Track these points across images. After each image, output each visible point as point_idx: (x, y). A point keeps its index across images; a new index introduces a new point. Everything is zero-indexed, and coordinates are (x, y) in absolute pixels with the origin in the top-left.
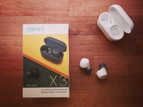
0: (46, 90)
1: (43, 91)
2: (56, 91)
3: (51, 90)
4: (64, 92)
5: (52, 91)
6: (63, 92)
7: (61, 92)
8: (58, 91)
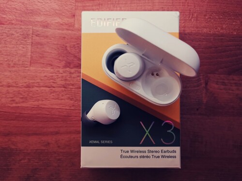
0: (132, 151)
1: (124, 154)
2: (153, 154)
3: (143, 152)
4: (171, 157)
5: (145, 154)
6: (168, 157)
7: (163, 157)
8: (157, 154)
